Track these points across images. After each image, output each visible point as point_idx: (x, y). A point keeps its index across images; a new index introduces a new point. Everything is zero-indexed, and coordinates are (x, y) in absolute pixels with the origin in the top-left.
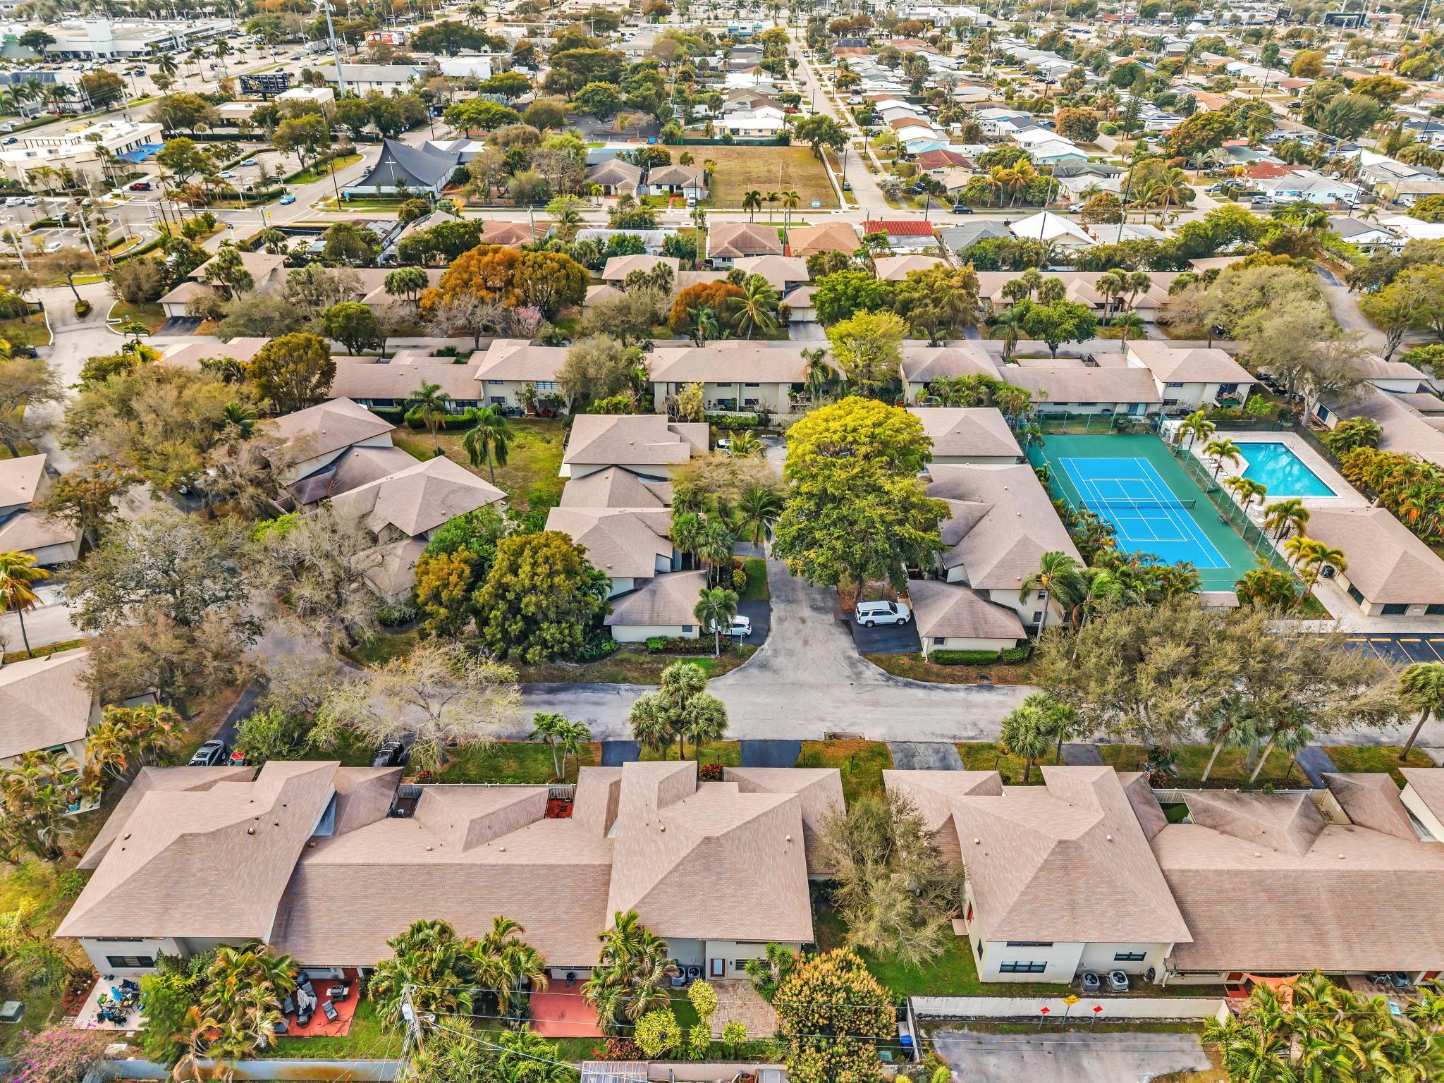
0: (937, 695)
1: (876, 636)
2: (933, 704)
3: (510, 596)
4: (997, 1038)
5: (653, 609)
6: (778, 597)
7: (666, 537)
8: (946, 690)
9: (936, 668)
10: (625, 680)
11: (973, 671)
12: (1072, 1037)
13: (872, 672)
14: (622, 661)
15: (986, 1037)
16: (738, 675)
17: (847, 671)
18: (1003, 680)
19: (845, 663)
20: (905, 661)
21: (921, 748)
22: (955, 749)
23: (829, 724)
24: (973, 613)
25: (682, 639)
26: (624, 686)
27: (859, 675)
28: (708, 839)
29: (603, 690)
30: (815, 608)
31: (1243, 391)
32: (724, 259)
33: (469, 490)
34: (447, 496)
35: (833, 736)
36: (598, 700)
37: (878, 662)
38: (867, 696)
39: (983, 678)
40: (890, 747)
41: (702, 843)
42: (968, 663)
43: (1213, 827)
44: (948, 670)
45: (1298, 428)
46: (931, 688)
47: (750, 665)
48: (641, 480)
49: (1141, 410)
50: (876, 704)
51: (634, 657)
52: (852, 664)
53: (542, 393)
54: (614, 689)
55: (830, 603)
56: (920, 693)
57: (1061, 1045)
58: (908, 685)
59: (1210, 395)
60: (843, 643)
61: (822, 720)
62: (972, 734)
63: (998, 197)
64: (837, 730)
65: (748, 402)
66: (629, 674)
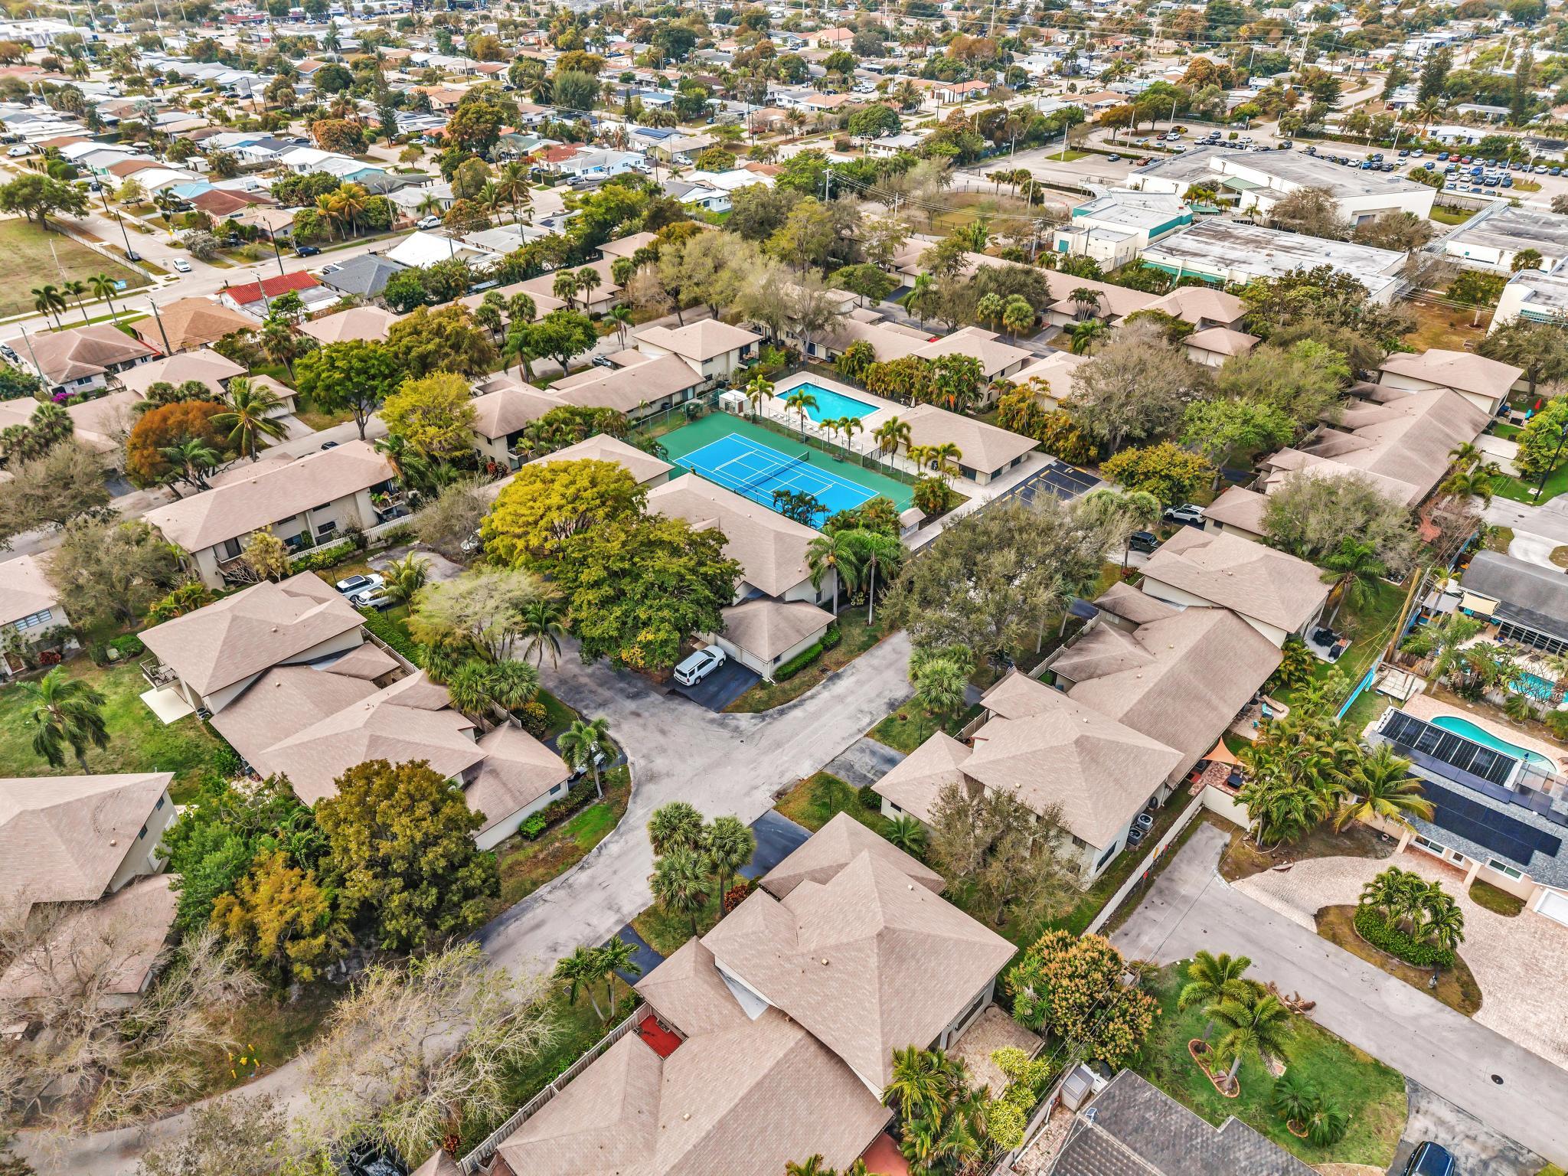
0: (811, 706)
1: (712, 689)
2: (816, 715)
3: (398, 866)
4: (1131, 921)
5: (509, 790)
6: (586, 707)
7: (447, 708)
8: (812, 697)
9: (786, 685)
10: (536, 884)
11: (814, 671)
12: (1160, 881)
13: (744, 720)
14: (511, 867)
15: (1124, 927)
16: (639, 800)
17: (726, 733)
18: (840, 664)
19: (715, 727)
20: (759, 694)
21: (849, 756)
22: (871, 741)
23: (765, 787)
24: (787, 619)
25: (555, 803)
26: (543, 890)
27: (736, 729)
28: (879, 935)
29: (524, 911)
30: (634, 697)
31: (755, 349)
32: (80, 381)
33: (116, 795)
34: (95, 820)
35: (779, 795)
36: (533, 923)
37: (739, 709)
38: (764, 743)
39: (824, 671)
40: (829, 771)
41: (880, 943)
42: (805, 667)
43: (1090, 677)
44: (796, 681)
45: (804, 367)
46: (801, 703)
47: (639, 785)
48: (315, 668)
49: (690, 394)
50: (778, 745)
51: (519, 856)
52: (722, 724)
53: (33, 633)
54: (535, 900)
55: (640, 685)
56: (797, 713)
57: (1160, 892)
58: (782, 713)
59: (734, 362)
60: (692, 711)
61: (756, 788)
62: (867, 720)
63: (338, 229)
64: (777, 788)
65: (322, 529)
66: (534, 876)
